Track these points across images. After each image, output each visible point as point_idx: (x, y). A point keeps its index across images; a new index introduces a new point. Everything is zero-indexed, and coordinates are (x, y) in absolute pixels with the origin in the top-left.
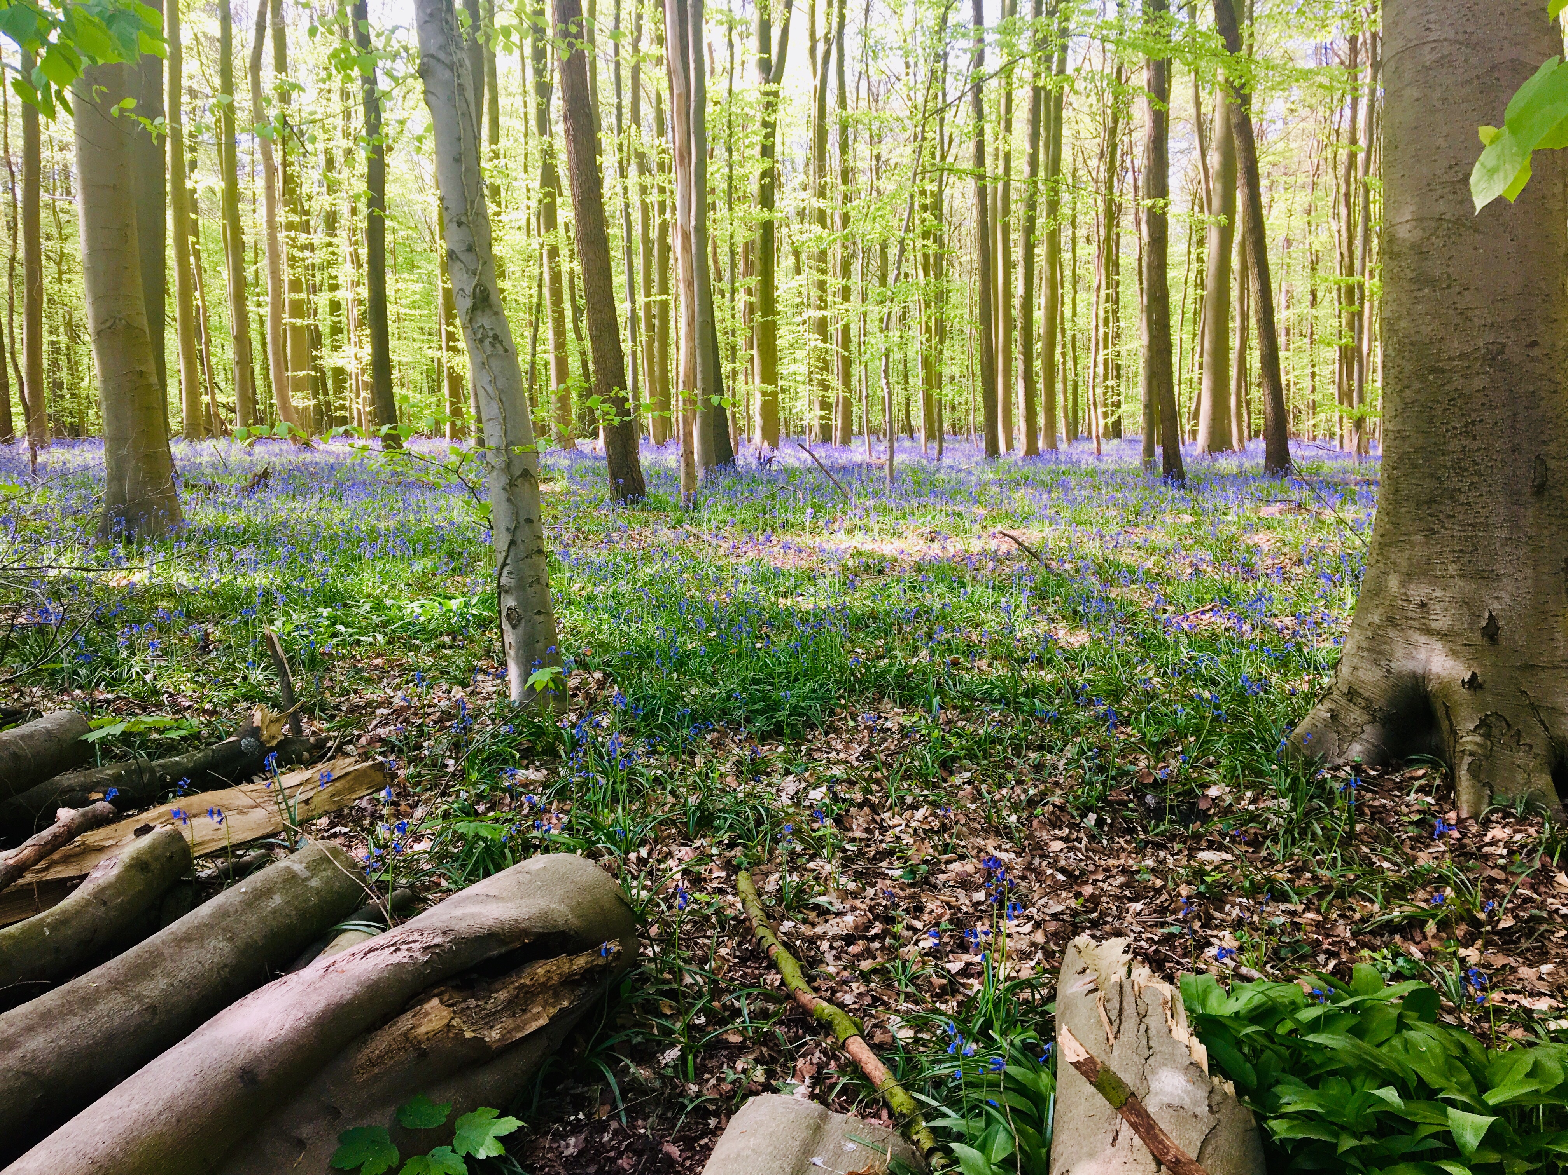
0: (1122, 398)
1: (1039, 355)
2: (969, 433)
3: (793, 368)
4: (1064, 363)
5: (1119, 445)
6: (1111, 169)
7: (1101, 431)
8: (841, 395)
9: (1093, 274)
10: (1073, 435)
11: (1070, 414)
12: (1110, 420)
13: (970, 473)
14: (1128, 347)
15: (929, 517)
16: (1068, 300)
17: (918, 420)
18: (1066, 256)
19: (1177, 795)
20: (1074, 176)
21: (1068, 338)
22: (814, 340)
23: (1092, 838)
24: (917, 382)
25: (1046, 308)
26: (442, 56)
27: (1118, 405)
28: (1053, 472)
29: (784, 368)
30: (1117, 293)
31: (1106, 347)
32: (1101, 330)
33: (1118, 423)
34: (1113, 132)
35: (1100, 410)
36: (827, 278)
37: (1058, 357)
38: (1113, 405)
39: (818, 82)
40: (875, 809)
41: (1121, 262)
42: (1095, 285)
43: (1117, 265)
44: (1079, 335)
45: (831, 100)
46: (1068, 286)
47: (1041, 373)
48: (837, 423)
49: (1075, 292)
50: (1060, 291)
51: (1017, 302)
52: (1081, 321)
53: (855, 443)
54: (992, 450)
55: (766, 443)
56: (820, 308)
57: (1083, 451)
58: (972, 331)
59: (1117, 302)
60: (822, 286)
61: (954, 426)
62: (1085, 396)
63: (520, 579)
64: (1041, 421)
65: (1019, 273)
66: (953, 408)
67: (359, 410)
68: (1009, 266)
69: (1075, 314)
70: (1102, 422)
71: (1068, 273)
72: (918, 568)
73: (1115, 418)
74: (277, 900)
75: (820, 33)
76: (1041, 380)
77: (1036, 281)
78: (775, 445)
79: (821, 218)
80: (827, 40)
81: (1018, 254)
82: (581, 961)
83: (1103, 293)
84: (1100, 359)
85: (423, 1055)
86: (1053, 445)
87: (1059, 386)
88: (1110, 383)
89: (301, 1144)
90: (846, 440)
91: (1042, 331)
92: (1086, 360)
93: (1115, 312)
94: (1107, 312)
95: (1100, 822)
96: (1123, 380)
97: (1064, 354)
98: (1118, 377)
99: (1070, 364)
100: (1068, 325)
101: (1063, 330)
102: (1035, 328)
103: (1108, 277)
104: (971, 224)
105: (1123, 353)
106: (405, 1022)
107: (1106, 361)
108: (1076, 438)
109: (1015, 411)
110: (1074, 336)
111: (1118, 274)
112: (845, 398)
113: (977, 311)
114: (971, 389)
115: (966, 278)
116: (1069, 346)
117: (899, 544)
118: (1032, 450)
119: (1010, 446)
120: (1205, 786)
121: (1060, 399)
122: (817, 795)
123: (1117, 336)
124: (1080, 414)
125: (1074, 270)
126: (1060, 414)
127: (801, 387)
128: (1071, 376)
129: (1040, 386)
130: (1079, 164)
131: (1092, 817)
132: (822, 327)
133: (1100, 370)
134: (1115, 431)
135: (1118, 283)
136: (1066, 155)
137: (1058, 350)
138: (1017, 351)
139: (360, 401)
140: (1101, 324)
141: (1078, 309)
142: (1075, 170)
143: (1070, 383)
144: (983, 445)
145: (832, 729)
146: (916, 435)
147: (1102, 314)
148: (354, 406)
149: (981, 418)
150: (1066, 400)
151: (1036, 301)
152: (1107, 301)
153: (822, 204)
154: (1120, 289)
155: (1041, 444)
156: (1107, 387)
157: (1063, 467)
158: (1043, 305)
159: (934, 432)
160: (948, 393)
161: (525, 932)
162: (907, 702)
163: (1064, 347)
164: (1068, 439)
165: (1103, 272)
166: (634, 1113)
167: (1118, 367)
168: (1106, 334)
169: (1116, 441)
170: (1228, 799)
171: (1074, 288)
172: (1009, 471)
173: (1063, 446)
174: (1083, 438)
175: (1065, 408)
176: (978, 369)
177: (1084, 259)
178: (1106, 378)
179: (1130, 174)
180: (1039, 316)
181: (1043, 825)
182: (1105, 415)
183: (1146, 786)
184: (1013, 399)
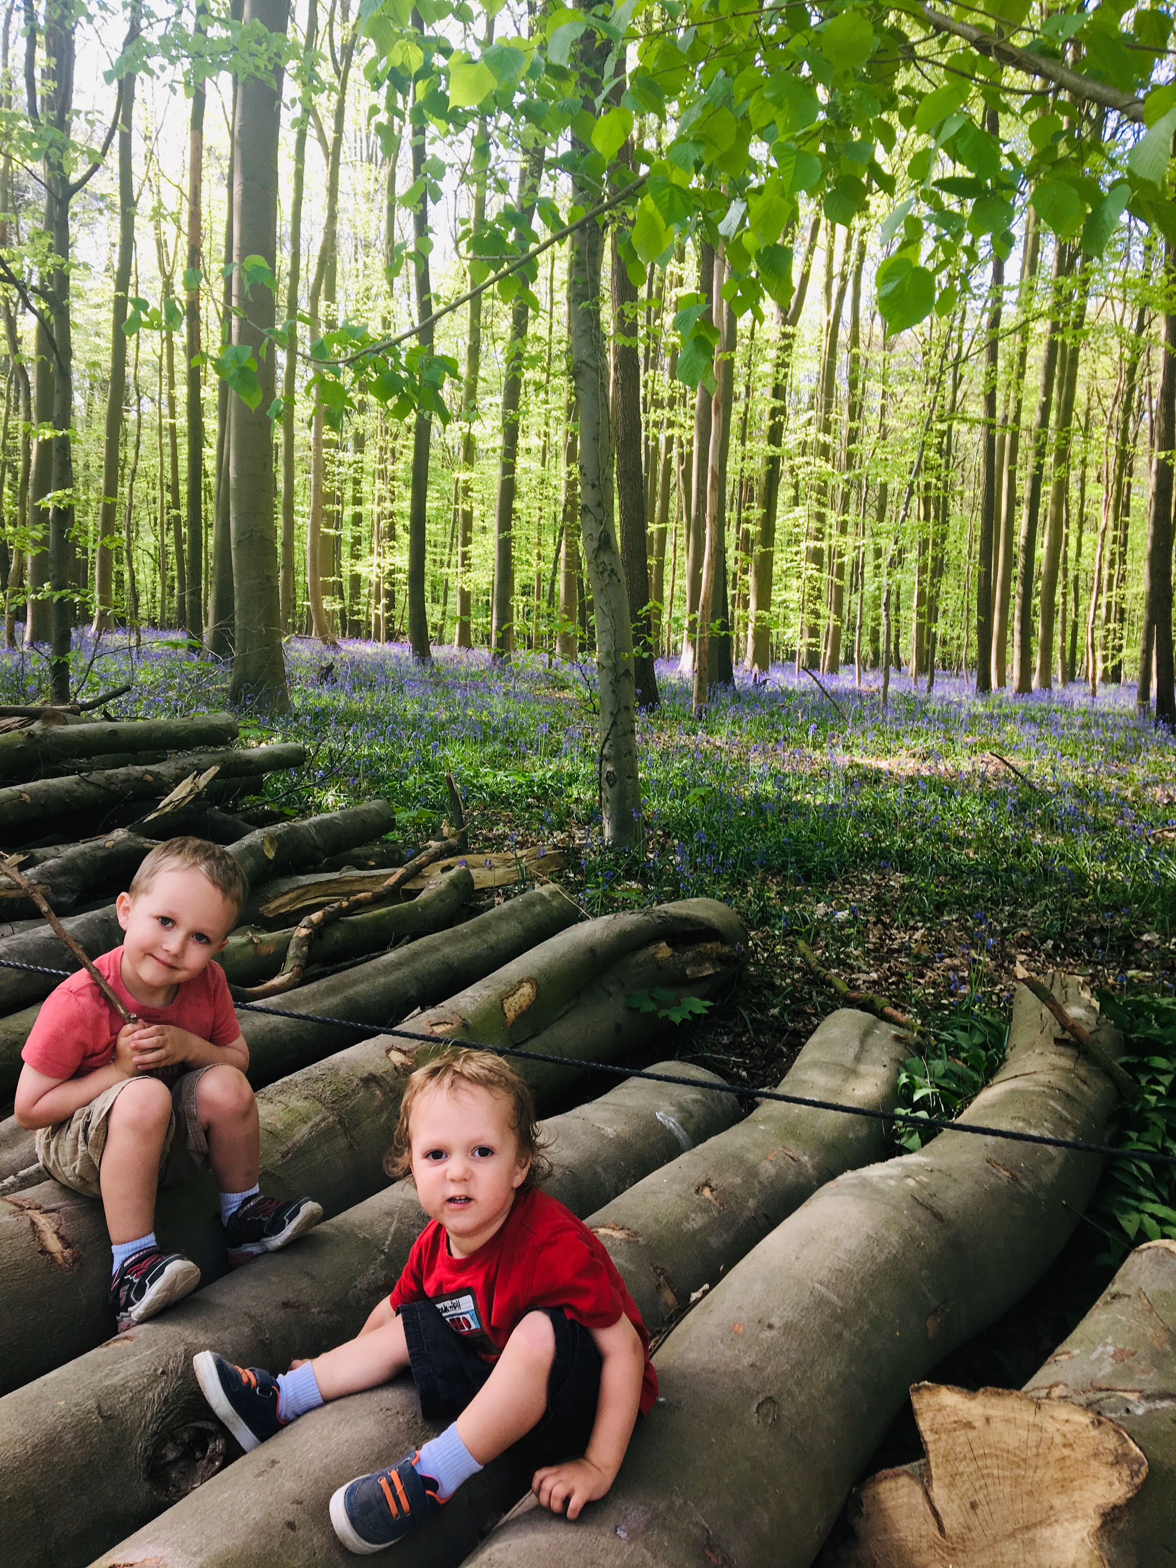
0: (1124, 642)
1: (1038, 594)
2: (959, 667)
3: (785, 595)
4: (1064, 603)
5: (1117, 691)
6: (1127, 409)
7: (1099, 674)
8: (832, 623)
9: (1102, 516)
10: (1069, 676)
11: (1068, 656)
12: (1110, 664)
13: (960, 705)
14: (1134, 590)
15: (921, 740)
16: (1073, 541)
17: (908, 653)
18: (1074, 493)
19: (1118, 939)
20: (1087, 414)
21: (1071, 578)
22: (810, 569)
23: (1048, 956)
24: (910, 616)
25: (1049, 548)
26: (591, 362)
27: (1120, 649)
28: (1045, 709)
29: (776, 596)
30: (1126, 536)
31: (1110, 589)
32: (1105, 573)
33: (1118, 668)
34: (1131, 372)
35: (1099, 654)
36: (827, 511)
37: (1058, 599)
38: (1114, 648)
39: (831, 318)
40: (886, 927)
41: (1132, 504)
42: (1101, 527)
43: (1127, 507)
44: (1082, 576)
45: (844, 335)
46: (1074, 525)
47: (1039, 612)
48: (825, 651)
49: (1081, 531)
50: (1065, 531)
51: (1020, 540)
52: (1085, 562)
53: (843, 671)
54: (984, 685)
55: (756, 667)
56: (817, 539)
57: (1078, 695)
58: (972, 567)
59: (1125, 544)
60: (821, 517)
61: (943, 660)
62: (1084, 638)
63: (618, 751)
64: (1037, 661)
65: (1023, 513)
66: (944, 643)
67: (377, 616)
68: (1013, 502)
69: (1079, 554)
70: (1100, 666)
71: (1074, 510)
72: (911, 779)
73: (1115, 662)
74: (538, 909)
75: (837, 269)
76: (1039, 619)
77: (1040, 519)
78: (764, 668)
79: (824, 451)
80: (844, 278)
81: (1024, 490)
82: (726, 949)
83: (1110, 534)
84: (1103, 600)
85: (660, 968)
86: (1046, 683)
87: (1057, 627)
88: (1111, 626)
89: (610, 994)
90: (834, 668)
91: (1043, 570)
92: (1088, 601)
93: (1122, 555)
94: (1113, 554)
95: (1056, 947)
96: (1126, 624)
97: (1064, 595)
98: (1122, 620)
99: (1071, 605)
100: (1070, 565)
101: (1065, 570)
102: (1036, 567)
103: (1116, 518)
104: (978, 459)
105: (1129, 596)
106: (652, 949)
107: (1109, 604)
108: (1072, 679)
109: (1009, 649)
110: (1077, 578)
111: (1127, 515)
112: (835, 627)
113: (977, 547)
114: (964, 624)
115: (967, 513)
116: (1071, 587)
117: (894, 761)
118: (1024, 687)
119: (1002, 682)
120: (1141, 933)
121: (1057, 640)
122: (842, 915)
123: (1123, 579)
124: (1078, 656)
125: (1081, 509)
126: (1056, 655)
127: (791, 615)
128: (1071, 616)
129: (1038, 626)
130: (1094, 403)
131: (1050, 943)
132: (816, 556)
133: (1102, 612)
134: (1114, 676)
135: (1126, 525)
136: (1081, 394)
137: (1059, 590)
138: (1016, 587)
139: (380, 606)
140: (1105, 565)
141: (1083, 549)
142: (1089, 409)
143: (1069, 624)
144: (974, 681)
145: (846, 881)
146: (903, 668)
147: (1108, 556)
148: (372, 612)
149: (973, 653)
150: (1064, 640)
151: (1039, 539)
152: (1114, 542)
153: (828, 439)
154: (1130, 531)
155: (1035, 682)
156: (1108, 630)
157: (1054, 706)
158: (1046, 544)
159: (925, 666)
160: (940, 628)
161: (701, 924)
162: (907, 869)
163: (1065, 587)
164: (1064, 681)
165: (1111, 514)
166: (757, 1032)
167: (1122, 611)
168: (1111, 577)
169: (1114, 686)
170: (1157, 943)
171: (1081, 527)
172: (1000, 706)
173: (1057, 687)
174: (1080, 681)
175: (1063, 649)
176: (974, 606)
177: (1093, 498)
178: (1108, 620)
179: (1147, 415)
180: (1041, 553)
181: (1012, 945)
182: (1105, 659)
183: (1094, 930)
184: (1009, 637)
